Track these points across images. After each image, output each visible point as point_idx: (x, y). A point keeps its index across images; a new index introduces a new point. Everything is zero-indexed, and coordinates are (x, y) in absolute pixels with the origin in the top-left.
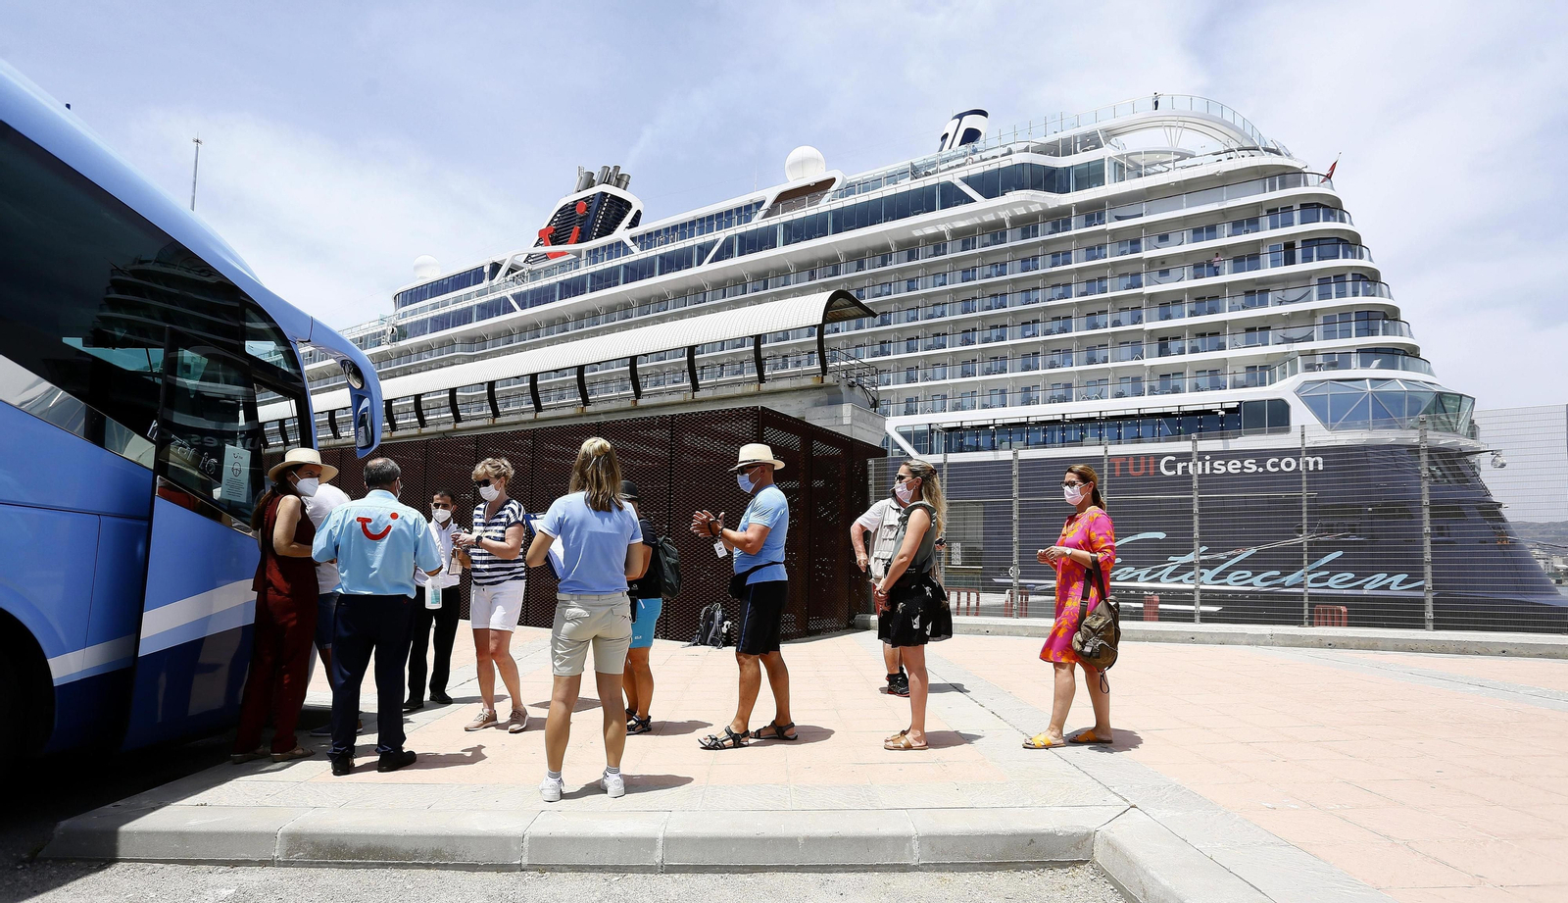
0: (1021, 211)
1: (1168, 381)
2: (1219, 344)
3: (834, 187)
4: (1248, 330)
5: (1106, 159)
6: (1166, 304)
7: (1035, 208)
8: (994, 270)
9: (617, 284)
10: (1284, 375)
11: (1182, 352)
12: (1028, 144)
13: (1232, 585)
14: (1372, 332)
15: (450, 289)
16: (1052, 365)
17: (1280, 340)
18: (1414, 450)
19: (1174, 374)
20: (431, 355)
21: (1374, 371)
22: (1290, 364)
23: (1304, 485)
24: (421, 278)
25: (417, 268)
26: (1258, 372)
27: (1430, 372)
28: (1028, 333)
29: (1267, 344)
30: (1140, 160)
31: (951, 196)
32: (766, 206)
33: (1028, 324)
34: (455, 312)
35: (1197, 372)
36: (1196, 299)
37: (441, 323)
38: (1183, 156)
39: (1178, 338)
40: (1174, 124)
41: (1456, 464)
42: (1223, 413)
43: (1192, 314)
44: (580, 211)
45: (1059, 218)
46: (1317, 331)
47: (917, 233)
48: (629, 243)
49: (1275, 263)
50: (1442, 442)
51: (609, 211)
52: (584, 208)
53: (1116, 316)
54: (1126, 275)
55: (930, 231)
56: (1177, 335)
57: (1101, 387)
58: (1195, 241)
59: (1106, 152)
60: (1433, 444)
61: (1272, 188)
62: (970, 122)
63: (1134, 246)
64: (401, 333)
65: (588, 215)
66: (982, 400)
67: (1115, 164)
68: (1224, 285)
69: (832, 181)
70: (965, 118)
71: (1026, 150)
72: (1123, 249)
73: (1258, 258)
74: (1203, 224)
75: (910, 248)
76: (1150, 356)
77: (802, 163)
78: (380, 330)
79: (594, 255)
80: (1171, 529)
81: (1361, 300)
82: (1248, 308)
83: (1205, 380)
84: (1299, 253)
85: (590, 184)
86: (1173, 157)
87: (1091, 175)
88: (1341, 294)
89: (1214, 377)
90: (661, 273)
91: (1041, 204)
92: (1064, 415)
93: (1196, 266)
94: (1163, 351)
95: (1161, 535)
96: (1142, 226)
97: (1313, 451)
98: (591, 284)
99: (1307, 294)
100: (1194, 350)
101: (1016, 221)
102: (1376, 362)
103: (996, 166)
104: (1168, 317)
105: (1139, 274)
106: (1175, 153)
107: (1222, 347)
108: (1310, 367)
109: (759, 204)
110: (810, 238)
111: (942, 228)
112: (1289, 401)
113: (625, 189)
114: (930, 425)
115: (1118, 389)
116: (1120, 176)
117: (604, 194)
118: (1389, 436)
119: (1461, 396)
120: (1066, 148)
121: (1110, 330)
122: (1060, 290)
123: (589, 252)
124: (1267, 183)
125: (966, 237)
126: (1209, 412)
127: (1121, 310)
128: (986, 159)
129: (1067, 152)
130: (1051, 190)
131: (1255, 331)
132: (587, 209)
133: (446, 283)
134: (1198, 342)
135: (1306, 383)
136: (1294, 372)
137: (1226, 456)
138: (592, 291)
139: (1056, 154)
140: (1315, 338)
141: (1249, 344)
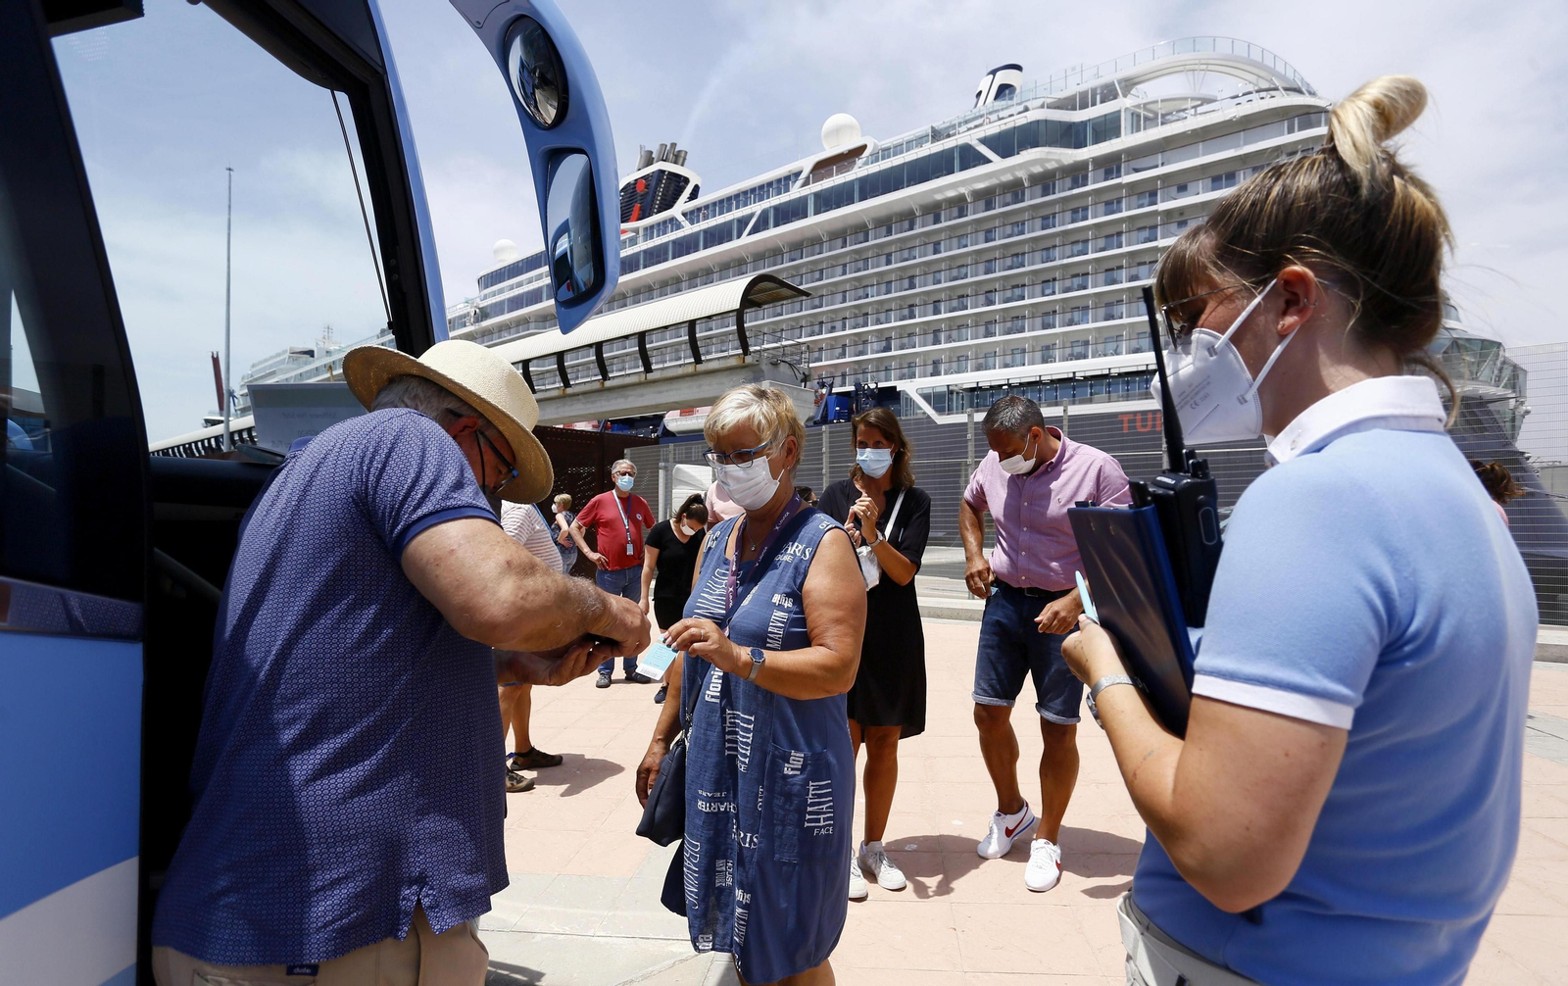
0: (1037, 169)
3: (867, 153)
5: (1123, 110)
7: (1051, 166)
8: (1016, 229)
9: (666, 260)
12: (1043, 100)
15: (524, 270)
16: (1071, 323)
20: (510, 334)
24: (501, 261)
25: (496, 252)
28: (1047, 292)
30: (1157, 109)
31: (969, 157)
32: (803, 175)
33: (1046, 282)
34: (528, 293)
37: (517, 303)
38: (1202, 101)
40: (1196, 67)
41: (1475, 413)
44: (640, 189)
45: (1077, 173)
47: (939, 197)
48: (681, 218)
51: (668, 187)
52: (643, 187)
54: (1144, 228)
55: (951, 194)
57: (1118, 343)
58: (1213, 189)
59: (1122, 104)
61: (1291, 131)
62: (1003, 77)
63: (1153, 199)
64: (483, 314)
65: (647, 193)
66: (1004, 359)
67: (1132, 114)
69: (864, 148)
70: (998, 74)
71: (1042, 106)
72: (1140, 202)
74: (1221, 171)
75: (934, 211)
77: (837, 131)
78: (465, 312)
79: (649, 232)
85: (649, 162)
86: (1190, 104)
87: (1107, 128)
90: (705, 248)
91: (1056, 161)
92: (1074, 373)
96: (1158, 177)
98: (645, 260)
101: (1035, 179)
103: (1011, 125)
105: (1155, 227)
106: (1193, 99)
109: (797, 174)
110: (838, 206)
111: (962, 190)
113: (682, 165)
114: (948, 386)
115: (1134, 344)
116: (1136, 127)
117: (662, 172)
120: (1083, 101)
121: (1125, 285)
122: (1079, 247)
123: (646, 229)
124: (1286, 124)
125: (986, 197)
127: (1140, 264)
128: (1003, 118)
129: (1084, 106)
130: (1068, 146)
132: (647, 186)
133: (520, 265)
138: (645, 267)
139: (1074, 108)
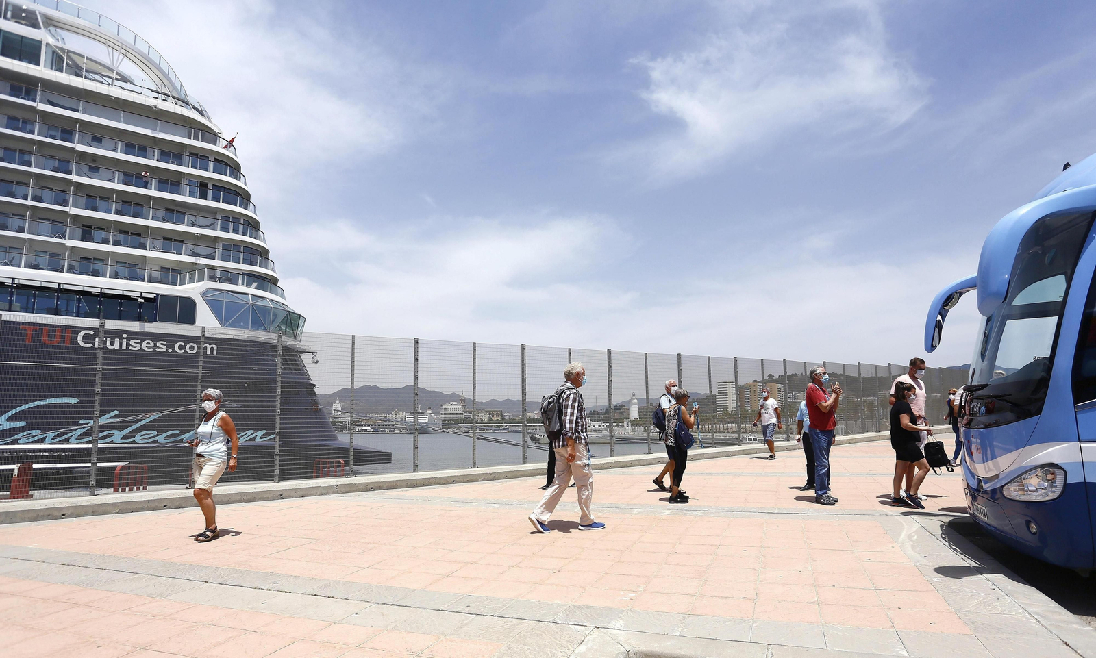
1: (88, 264)
2: (140, 243)
4: (165, 239)
5: (44, 43)
6: (94, 197)
10: (192, 281)
11: (106, 242)
13: (140, 441)
14: (253, 263)
17: (190, 253)
18: (274, 347)
19: (94, 259)
21: (252, 290)
22: (198, 273)
23: (201, 363)
26: (171, 274)
27: (282, 296)
29: (181, 254)
30: (83, 64)
35: (117, 262)
36: (123, 201)
38: (124, 79)
39: (102, 229)
40: (117, 48)
41: (293, 357)
42: (143, 301)
43: (118, 212)
46: (218, 253)
49: (192, 195)
50: (288, 344)
53: (39, 192)
56: (103, 226)
57: (13, 255)
58: (126, 153)
59: (44, 37)
60: (284, 344)
61: (195, 138)
63: (66, 136)
67: (53, 52)
68: (150, 197)
73: (179, 186)
74: (136, 142)
76: (72, 238)
80: (83, 396)
81: (247, 239)
82: (168, 222)
83: (124, 270)
84: (210, 193)
86: (115, 75)
87: (24, 50)
88: (236, 231)
89: (133, 269)
93: (125, 174)
94: (86, 237)
95: (74, 401)
96: (77, 120)
97: (210, 340)
99: (213, 224)
100: (116, 243)
102: (255, 284)
104: (94, 209)
105: (68, 162)
106: (117, 74)
107: (143, 247)
108: (212, 278)
112: (196, 301)
115: (33, 260)
116: (57, 66)
118: (260, 336)
119: (300, 316)
121: (29, 202)
124: (193, 132)
126: (128, 298)
127: (44, 187)
131: (172, 241)
134: (121, 237)
135: (210, 289)
136: (201, 279)
137: (142, 336)
140: (216, 258)
141: (166, 250)
